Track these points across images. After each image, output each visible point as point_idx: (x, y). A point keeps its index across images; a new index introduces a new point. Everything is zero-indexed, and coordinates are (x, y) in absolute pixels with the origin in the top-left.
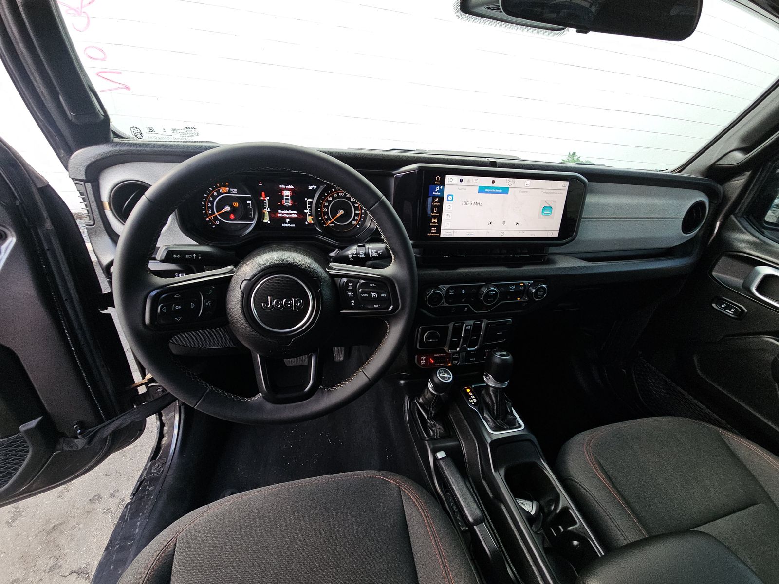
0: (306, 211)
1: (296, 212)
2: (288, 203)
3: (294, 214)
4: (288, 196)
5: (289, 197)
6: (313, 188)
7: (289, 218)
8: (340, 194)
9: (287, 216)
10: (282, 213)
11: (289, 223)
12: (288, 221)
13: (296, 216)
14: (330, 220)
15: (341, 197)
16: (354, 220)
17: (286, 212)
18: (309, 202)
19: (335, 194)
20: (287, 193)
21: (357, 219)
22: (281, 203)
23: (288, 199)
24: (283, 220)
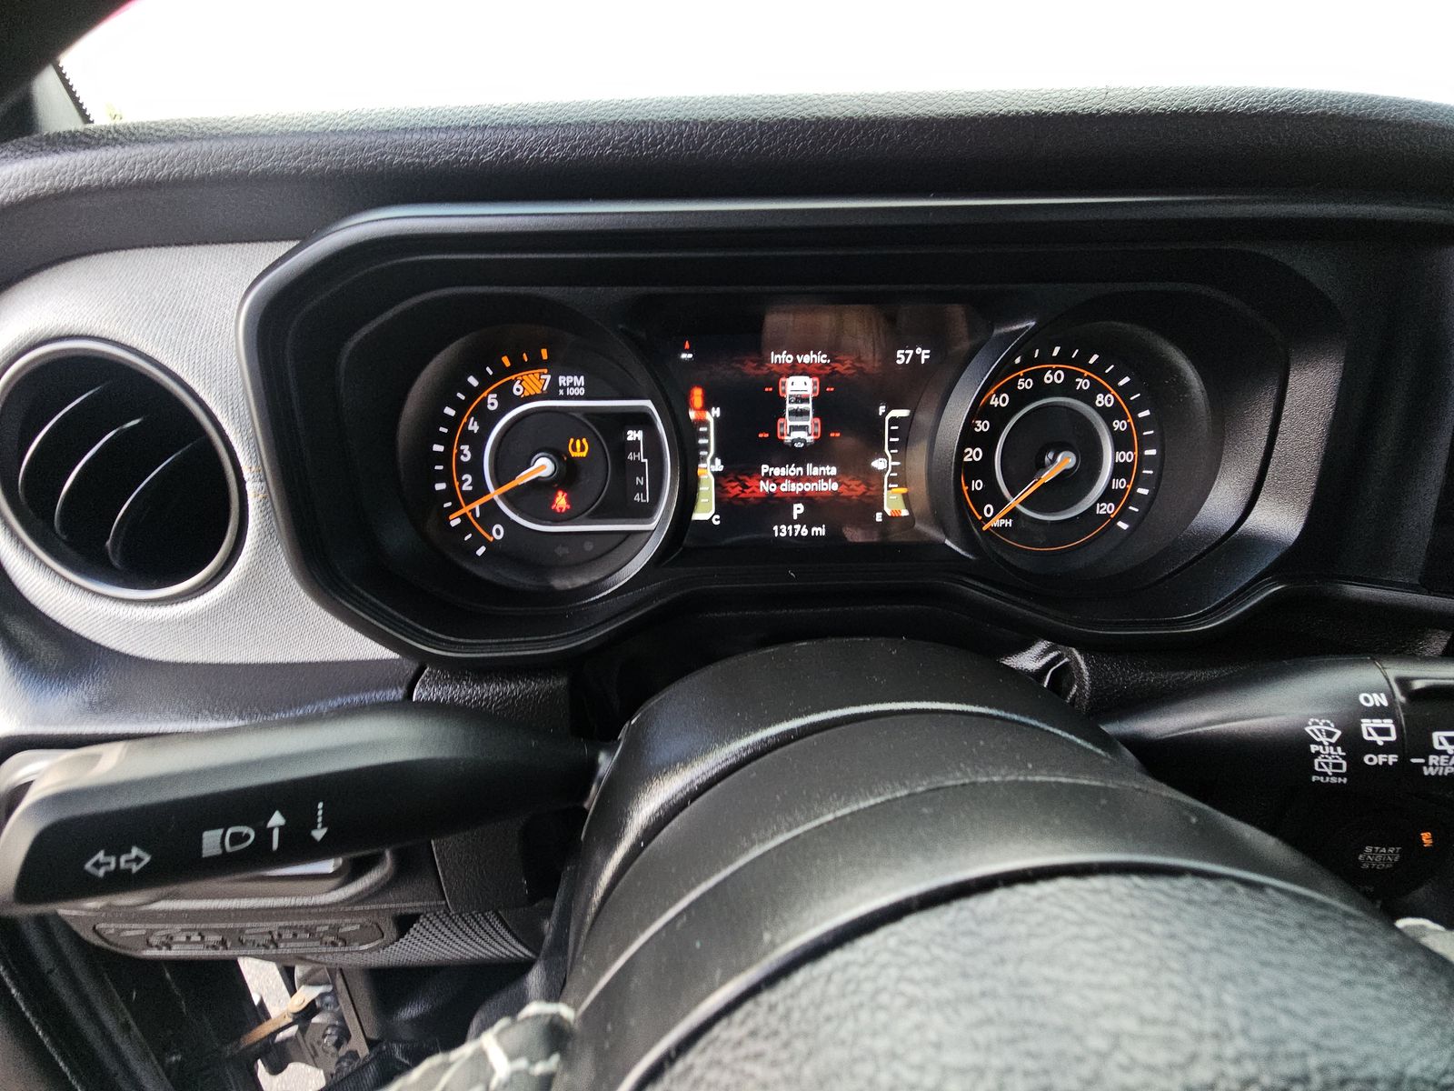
0: (879, 464)
1: (833, 471)
2: (799, 430)
3: (826, 478)
4: (805, 400)
5: (809, 406)
6: (916, 357)
7: (802, 497)
8: (1048, 378)
9: (796, 488)
10: (778, 479)
11: (802, 520)
12: (798, 509)
13: (835, 487)
14: (1000, 502)
15: (1052, 390)
16: (1109, 495)
17: (794, 471)
18: (893, 421)
19: (1026, 376)
20: (799, 386)
21: (1121, 492)
22: (773, 431)
23: (803, 413)
24: (778, 506)
